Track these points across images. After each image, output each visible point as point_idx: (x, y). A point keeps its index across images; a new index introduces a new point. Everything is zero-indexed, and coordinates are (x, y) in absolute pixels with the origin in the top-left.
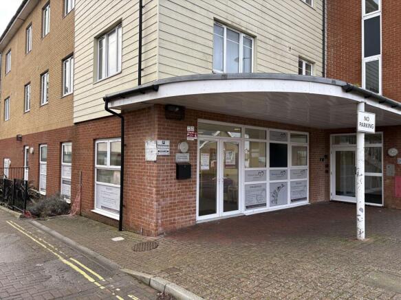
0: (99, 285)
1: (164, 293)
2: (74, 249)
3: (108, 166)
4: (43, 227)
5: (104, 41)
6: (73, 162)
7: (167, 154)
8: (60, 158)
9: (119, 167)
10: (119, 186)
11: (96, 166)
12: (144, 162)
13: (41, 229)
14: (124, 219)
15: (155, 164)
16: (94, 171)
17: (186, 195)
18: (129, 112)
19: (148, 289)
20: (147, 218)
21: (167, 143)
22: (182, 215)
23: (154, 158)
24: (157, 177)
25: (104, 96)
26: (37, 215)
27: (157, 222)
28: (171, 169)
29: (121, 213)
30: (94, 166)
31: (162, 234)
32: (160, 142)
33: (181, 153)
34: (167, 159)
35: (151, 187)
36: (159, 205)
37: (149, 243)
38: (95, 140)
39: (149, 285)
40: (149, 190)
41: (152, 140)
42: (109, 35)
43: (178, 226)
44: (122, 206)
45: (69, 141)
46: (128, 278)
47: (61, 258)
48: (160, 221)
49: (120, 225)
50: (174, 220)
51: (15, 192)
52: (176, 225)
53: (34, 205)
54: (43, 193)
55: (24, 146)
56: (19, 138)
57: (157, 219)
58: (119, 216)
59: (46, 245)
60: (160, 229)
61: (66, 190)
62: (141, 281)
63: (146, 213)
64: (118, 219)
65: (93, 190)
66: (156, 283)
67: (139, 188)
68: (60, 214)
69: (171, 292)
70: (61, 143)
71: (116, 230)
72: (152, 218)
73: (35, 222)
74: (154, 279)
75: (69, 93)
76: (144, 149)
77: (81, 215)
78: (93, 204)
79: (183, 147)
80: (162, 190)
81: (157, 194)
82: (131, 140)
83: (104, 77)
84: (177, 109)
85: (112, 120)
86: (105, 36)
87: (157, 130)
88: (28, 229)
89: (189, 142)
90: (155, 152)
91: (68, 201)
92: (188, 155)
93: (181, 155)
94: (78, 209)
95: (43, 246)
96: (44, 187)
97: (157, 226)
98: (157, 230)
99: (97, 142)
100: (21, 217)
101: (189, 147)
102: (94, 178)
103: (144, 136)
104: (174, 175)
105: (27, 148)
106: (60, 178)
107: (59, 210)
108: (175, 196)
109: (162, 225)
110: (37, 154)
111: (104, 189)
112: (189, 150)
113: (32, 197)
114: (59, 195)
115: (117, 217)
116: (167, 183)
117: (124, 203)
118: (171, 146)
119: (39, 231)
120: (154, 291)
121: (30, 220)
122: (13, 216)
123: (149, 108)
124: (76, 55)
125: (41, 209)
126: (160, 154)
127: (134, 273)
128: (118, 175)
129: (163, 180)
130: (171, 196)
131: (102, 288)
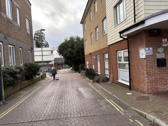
0: (122, 113)
1: (154, 123)
2: (111, 96)
3: (123, 62)
4: (100, 86)
5: (118, 8)
6: (109, 61)
7: (151, 54)
8: (104, 60)
9: (128, 62)
10: (128, 70)
11: (118, 62)
12: (139, 59)
13: (99, 87)
14: (131, 85)
15: (145, 60)
16: (117, 64)
17: (163, 75)
18: (131, 37)
19: (145, 119)
20: (142, 85)
21: (151, 49)
22: (162, 85)
23: (144, 57)
24: (146, 66)
25: (119, 31)
26: (98, 82)
27: (148, 88)
28: (154, 62)
29: (130, 82)
30: (117, 62)
31: (151, 93)
32: (147, 49)
33: (159, 53)
34: (151, 57)
35: (143, 70)
36: (148, 79)
37: (144, 97)
38: (117, 51)
39: (145, 117)
40: (143, 72)
41: (142, 48)
42: (119, 4)
43: (160, 90)
44: (130, 79)
45: (107, 53)
46: (134, 112)
47: (106, 99)
48: (149, 87)
49: (130, 88)
50: (158, 87)
51: (90, 73)
52: (159, 90)
53: (96, 78)
54: (99, 73)
55: (92, 57)
56: (90, 54)
57: (148, 86)
58: (129, 83)
59: (101, 93)
60: (150, 91)
61: (107, 72)
62: (141, 114)
63: (142, 83)
64: (129, 85)
65: (118, 72)
66: (149, 117)
67: (138, 71)
68: (105, 82)
69: (158, 123)
70: (104, 54)
71: (128, 90)
72: (145, 85)
73: (97, 84)
74: (148, 115)
75: (106, 33)
76: (139, 53)
77: (113, 82)
78: (118, 78)
79: (161, 50)
80: (150, 72)
81: (147, 74)
82: (132, 49)
83: (118, 23)
84: (156, 31)
85: (123, 42)
86: (118, 5)
87: (145, 43)
88: (95, 86)
89: (164, 47)
90: (145, 54)
91: (108, 77)
92: (164, 54)
93: (160, 54)
94: (112, 80)
95: (100, 93)
96: (100, 71)
97: (148, 89)
98: (148, 91)
99: (117, 52)
100: (93, 82)
101: (164, 50)
102: (117, 67)
103: (138, 47)
104: (156, 65)
105: (93, 57)
106: (104, 67)
107: (105, 80)
108: (157, 75)
109: (151, 89)
110: (96, 59)
111: (122, 72)
112: (164, 51)
113: (96, 75)
114: (105, 74)
115: (128, 84)
116: (152, 69)
117: (131, 78)
118: (153, 50)
119: (98, 87)
120: (148, 121)
121: (96, 83)
122: (90, 81)
123: (141, 33)
124: (107, 17)
125: (99, 79)
126: (147, 54)
127: (138, 110)
128: (127, 66)
129: (150, 67)
130: (155, 75)
131: (123, 114)
